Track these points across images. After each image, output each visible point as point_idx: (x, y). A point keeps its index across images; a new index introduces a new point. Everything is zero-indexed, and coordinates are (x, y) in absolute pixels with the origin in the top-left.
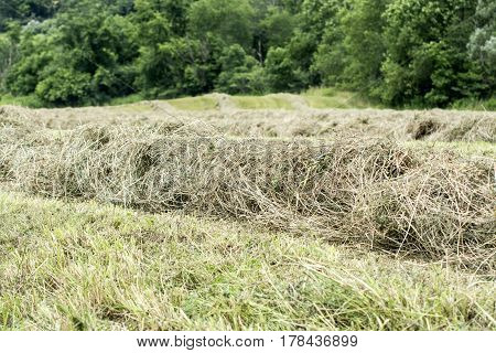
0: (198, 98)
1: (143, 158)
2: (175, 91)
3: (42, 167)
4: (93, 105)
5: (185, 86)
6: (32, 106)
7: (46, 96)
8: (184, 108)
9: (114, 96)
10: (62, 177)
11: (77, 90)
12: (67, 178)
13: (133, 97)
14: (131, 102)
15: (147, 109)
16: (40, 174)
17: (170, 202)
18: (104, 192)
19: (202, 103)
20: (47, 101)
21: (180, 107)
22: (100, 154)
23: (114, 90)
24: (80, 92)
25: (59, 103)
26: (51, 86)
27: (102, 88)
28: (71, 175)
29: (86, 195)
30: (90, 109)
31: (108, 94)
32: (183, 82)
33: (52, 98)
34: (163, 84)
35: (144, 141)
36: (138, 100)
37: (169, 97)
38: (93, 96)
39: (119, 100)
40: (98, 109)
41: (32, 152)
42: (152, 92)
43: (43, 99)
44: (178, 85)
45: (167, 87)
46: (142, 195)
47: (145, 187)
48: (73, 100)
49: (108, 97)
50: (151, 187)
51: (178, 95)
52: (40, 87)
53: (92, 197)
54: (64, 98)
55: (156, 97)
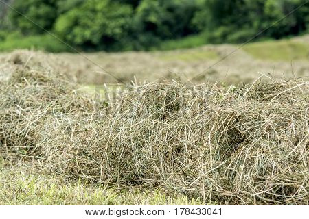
0: (283, 43)
1: (230, 132)
2: (252, 32)
3: (85, 142)
4: (136, 49)
5: (265, 25)
6: (50, 50)
7: (69, 37)
8: (263, 57)
9: (165, 38)
10: (113, 156)
11: (114, 28)
12: (120, 157)
13: (193, 40)
14: (190, 47)
15: (211, 57)
16: (82, 152)
17: (267, 196)
18: (173, 179)
19: (289, 50)
20: (71, 43)
21: (259, 55)
22: (167, 125)
23: (165, 29)
24: (118, 31)
25: (88, 46)
26: (76, 23)
27: (150, 27)
28: (126, 154)
29: (147, 182)
30: (131, 55)
31: (156, 34)
32: (263, 20)
33: (78, 40)
34: (233, 22)
35: (230, 110)
36: (199, 45)
37: (242, 41)
38: (135, 38)
39: (172, 43)
40: (144, 56)
41: (69, 120)
42: (218, 33)
43: (65, 40)
44: (256, 24)
45: (240, 27)
46: (228, 185)
47: (231, 174)
48: (108, 43)
49: (157, 39)
50: (240, 175)
51: (255, 39)
52: (61, 24)
53: (156, 185)
54: (95, 40)
55: (224, 39)
